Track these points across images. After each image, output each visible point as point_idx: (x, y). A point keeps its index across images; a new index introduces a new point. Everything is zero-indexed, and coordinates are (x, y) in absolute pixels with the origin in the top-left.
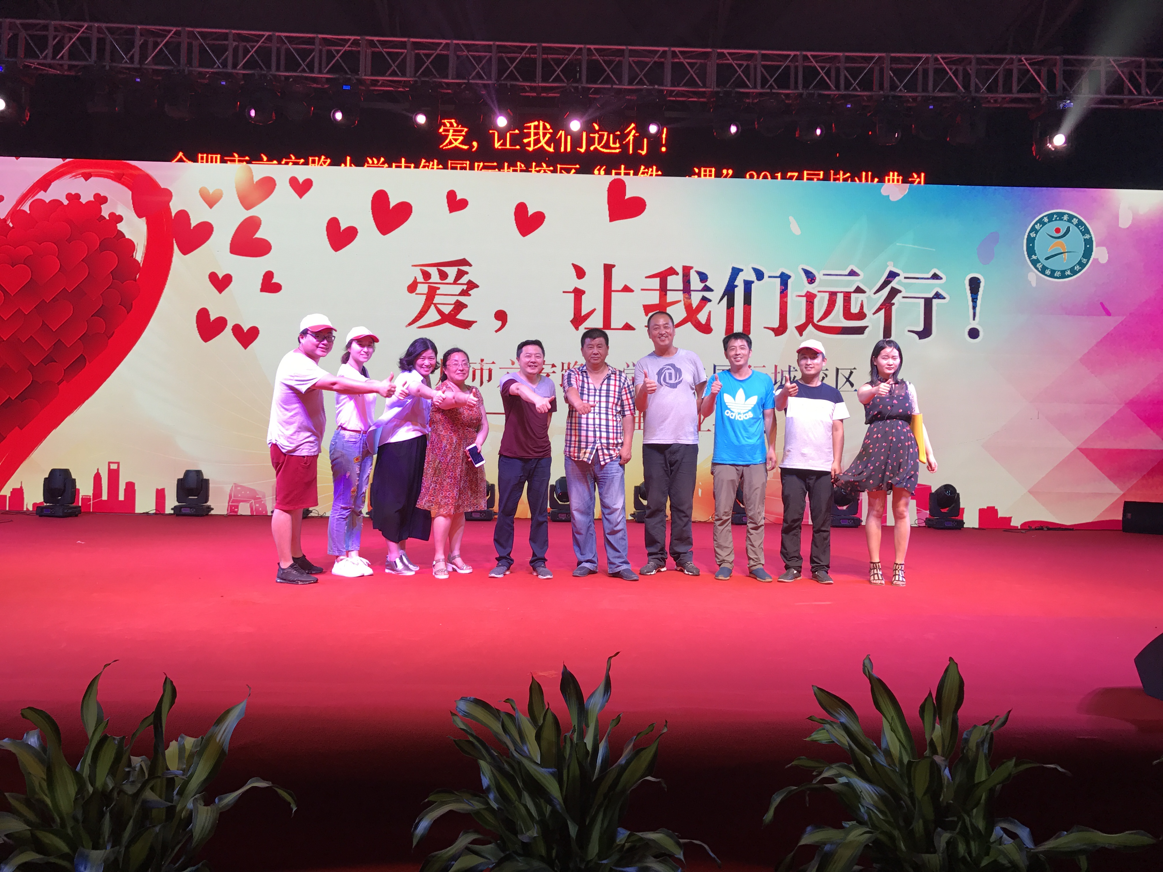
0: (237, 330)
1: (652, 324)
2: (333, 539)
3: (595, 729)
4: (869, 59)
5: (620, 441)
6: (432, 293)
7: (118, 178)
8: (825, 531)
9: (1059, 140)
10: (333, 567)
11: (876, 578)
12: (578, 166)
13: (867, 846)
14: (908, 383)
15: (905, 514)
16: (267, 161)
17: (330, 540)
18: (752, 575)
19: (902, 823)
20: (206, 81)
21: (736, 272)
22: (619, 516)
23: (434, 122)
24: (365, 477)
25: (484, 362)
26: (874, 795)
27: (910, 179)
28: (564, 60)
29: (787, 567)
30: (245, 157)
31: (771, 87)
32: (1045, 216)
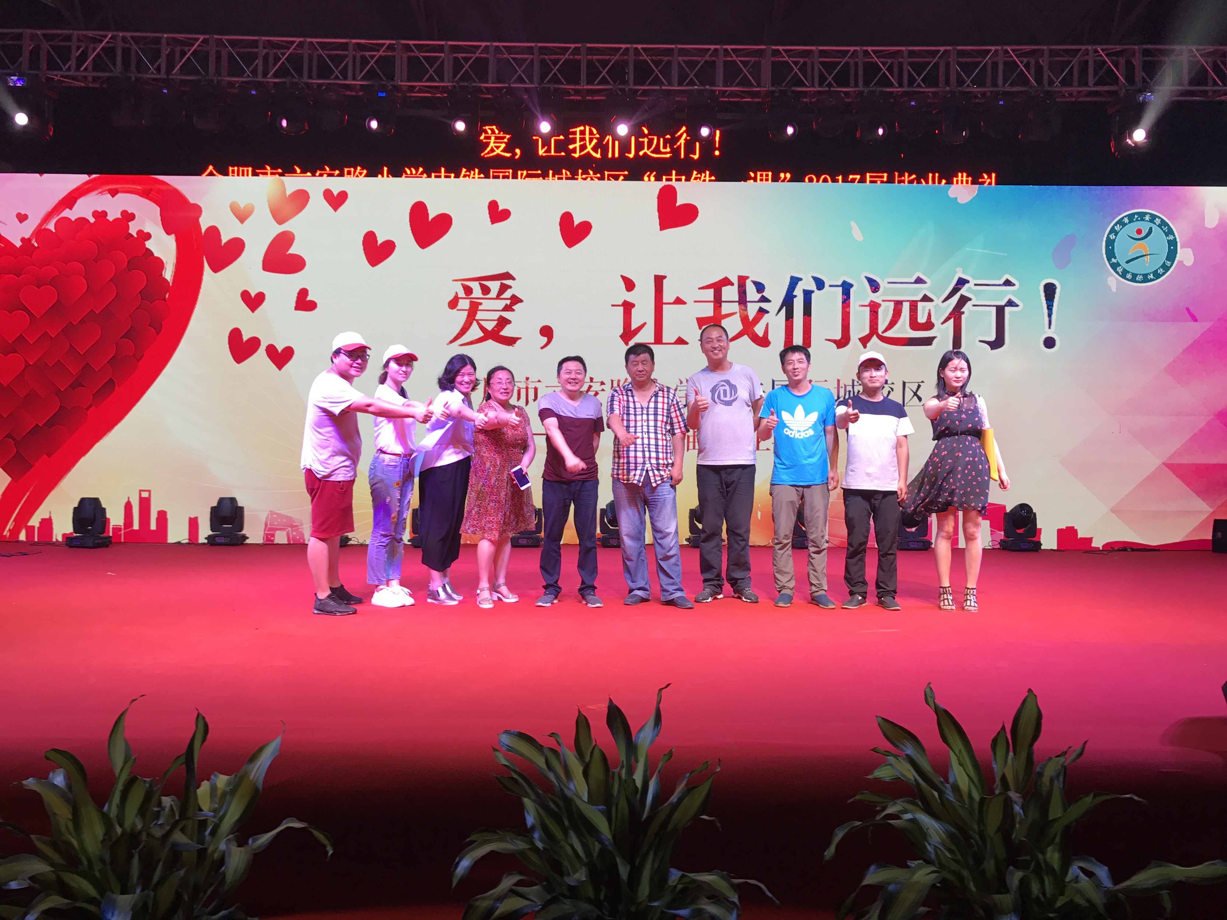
0: (271, 350)
1: (704, 338)
2: (372, 568)
3: (645, 765)
4: (934, 53)
5: (670, 461)
6: (474, 308)
7: (145, 194)
8: (892, 554)
9: (1139, 135)
10: (372, 597)
11: (946, 603)
12: (626, 173)
13: (934, 886)
14: (977, 396)
15: (976, 535)
16: (301, 173)
17: (369, 568)
18: (814, 602)
19: (971, 862)
20: (236, 91)
21: (794, 281)
22: (672, 540)
23: (474, 129)
24: (406, 502)
25: (530, 380)
26: (941, 832)
27: (980, 180)
28: (610, 60)
29: (852, 593)
30: (277, 169)
31: (830, 85)
32: (1125, 216)
